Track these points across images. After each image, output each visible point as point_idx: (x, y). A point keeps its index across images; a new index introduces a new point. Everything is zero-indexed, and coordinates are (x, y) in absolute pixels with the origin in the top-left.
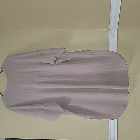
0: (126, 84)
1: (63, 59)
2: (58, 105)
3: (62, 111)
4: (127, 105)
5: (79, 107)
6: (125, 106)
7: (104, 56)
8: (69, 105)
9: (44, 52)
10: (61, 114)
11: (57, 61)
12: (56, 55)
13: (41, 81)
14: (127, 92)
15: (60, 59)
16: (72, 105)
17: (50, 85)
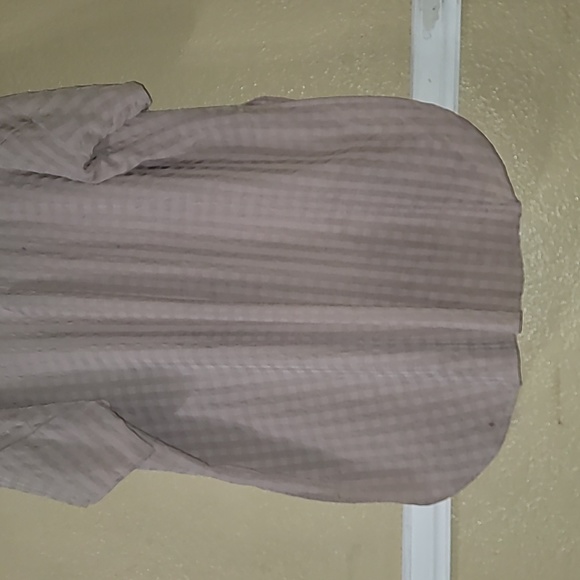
0: (508, 299)
1: (140, 153)
2: (110, 415)
3: (131, 455)
4: (507, 422)
5: (237, 429)
6: (494, 426)
7: (377, 130)
8: (181, 413)
9: (27, 109)
10: (120, 470)
11: (103, 164)
12: (96, 129)
13: (20, 276)
14: (508, 347)
15: (122, 149)
16: (195, 413)
17: (66, 301)
